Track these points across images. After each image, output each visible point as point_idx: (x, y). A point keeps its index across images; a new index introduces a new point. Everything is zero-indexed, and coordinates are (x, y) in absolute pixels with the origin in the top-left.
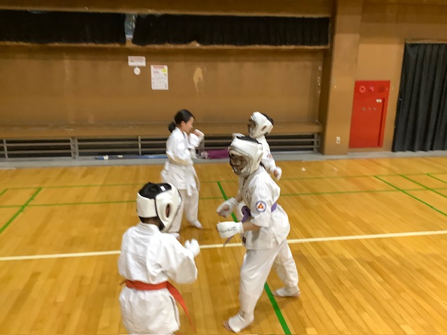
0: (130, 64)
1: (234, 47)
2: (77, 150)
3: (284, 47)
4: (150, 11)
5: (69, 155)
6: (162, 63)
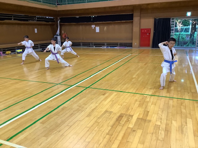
0: (92, 27)
1: (111, 22)
3: (122, 21)
4: (95, 15)
5: (80, 46)
6: (98, 26)
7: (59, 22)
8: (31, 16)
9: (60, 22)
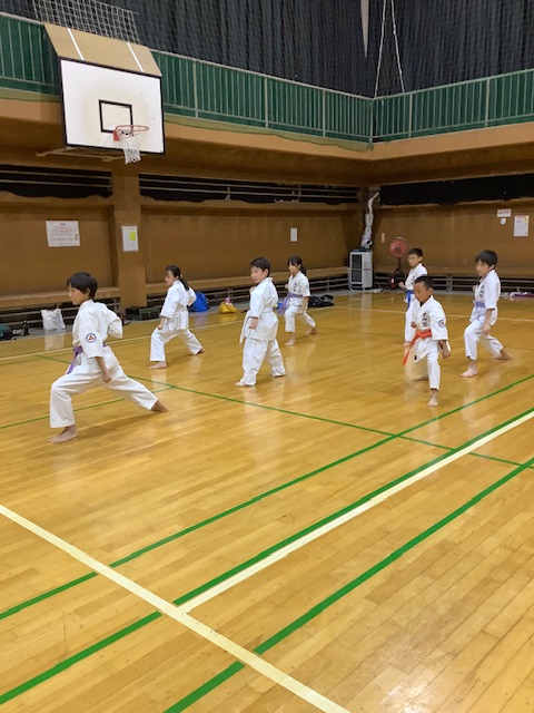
0: (499, 215)
2: (451, 286)
5: (444, 288)
6: (525, 213)
8: (283, 186)
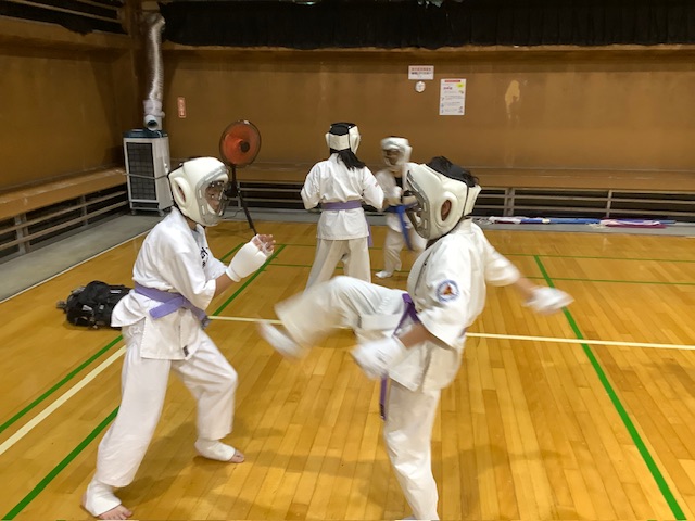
0: (412, 77)
6: (457, 75)
7: (154, 34)
9: (164, 36)
